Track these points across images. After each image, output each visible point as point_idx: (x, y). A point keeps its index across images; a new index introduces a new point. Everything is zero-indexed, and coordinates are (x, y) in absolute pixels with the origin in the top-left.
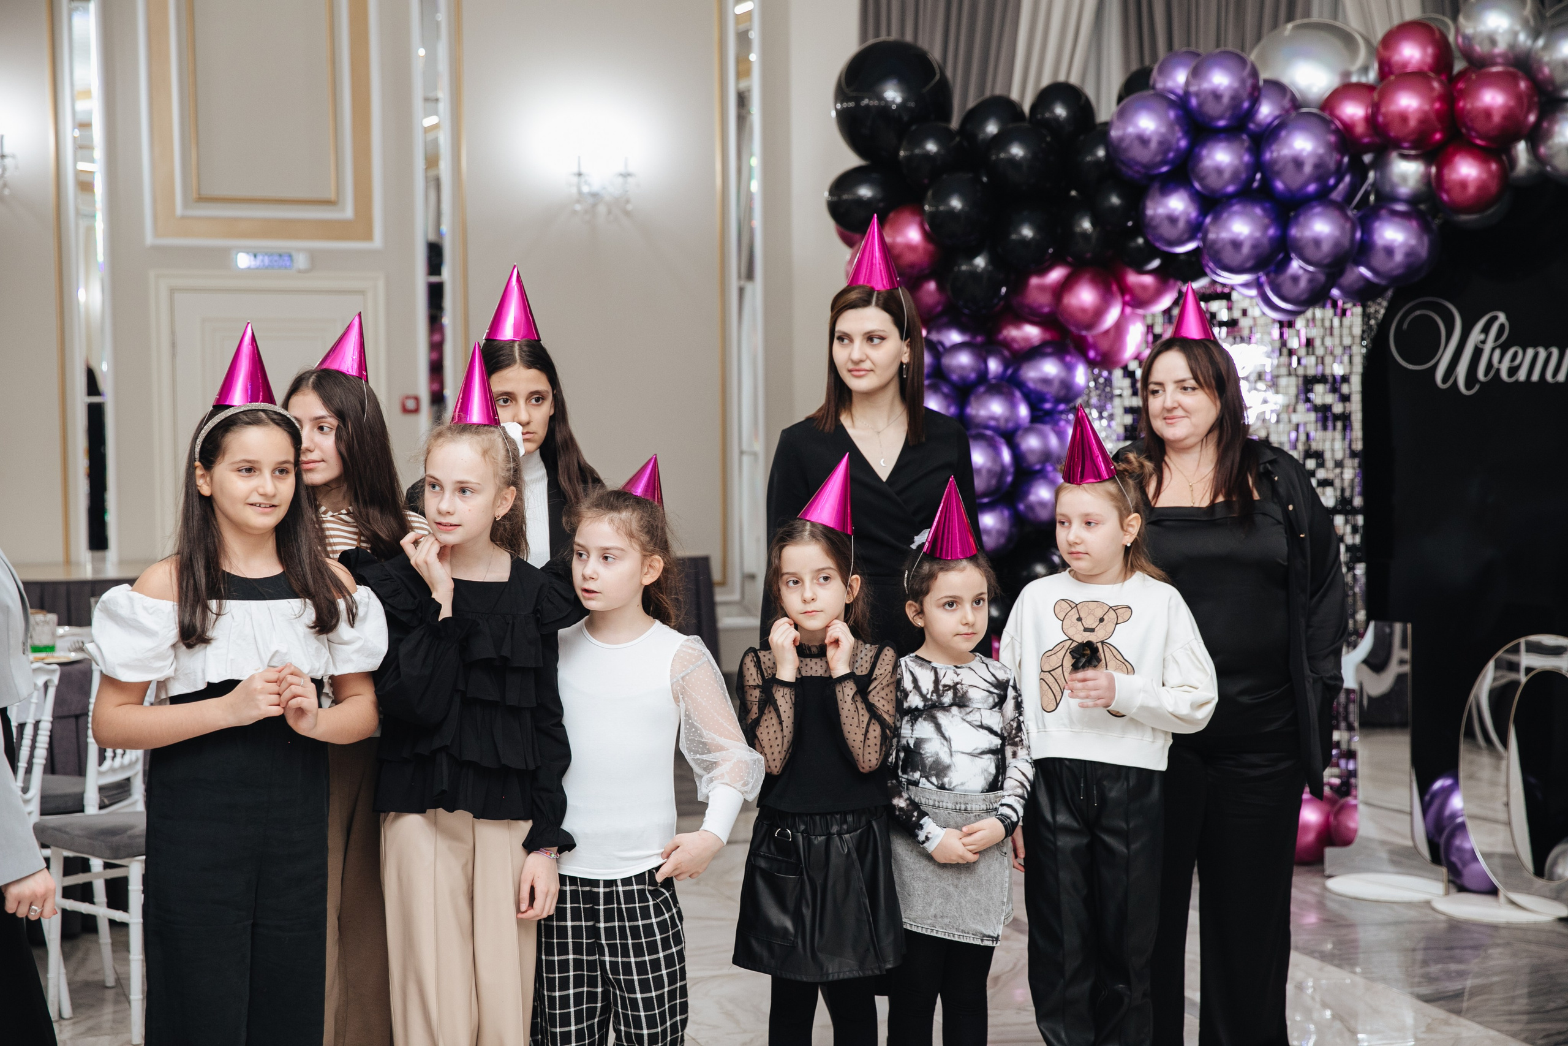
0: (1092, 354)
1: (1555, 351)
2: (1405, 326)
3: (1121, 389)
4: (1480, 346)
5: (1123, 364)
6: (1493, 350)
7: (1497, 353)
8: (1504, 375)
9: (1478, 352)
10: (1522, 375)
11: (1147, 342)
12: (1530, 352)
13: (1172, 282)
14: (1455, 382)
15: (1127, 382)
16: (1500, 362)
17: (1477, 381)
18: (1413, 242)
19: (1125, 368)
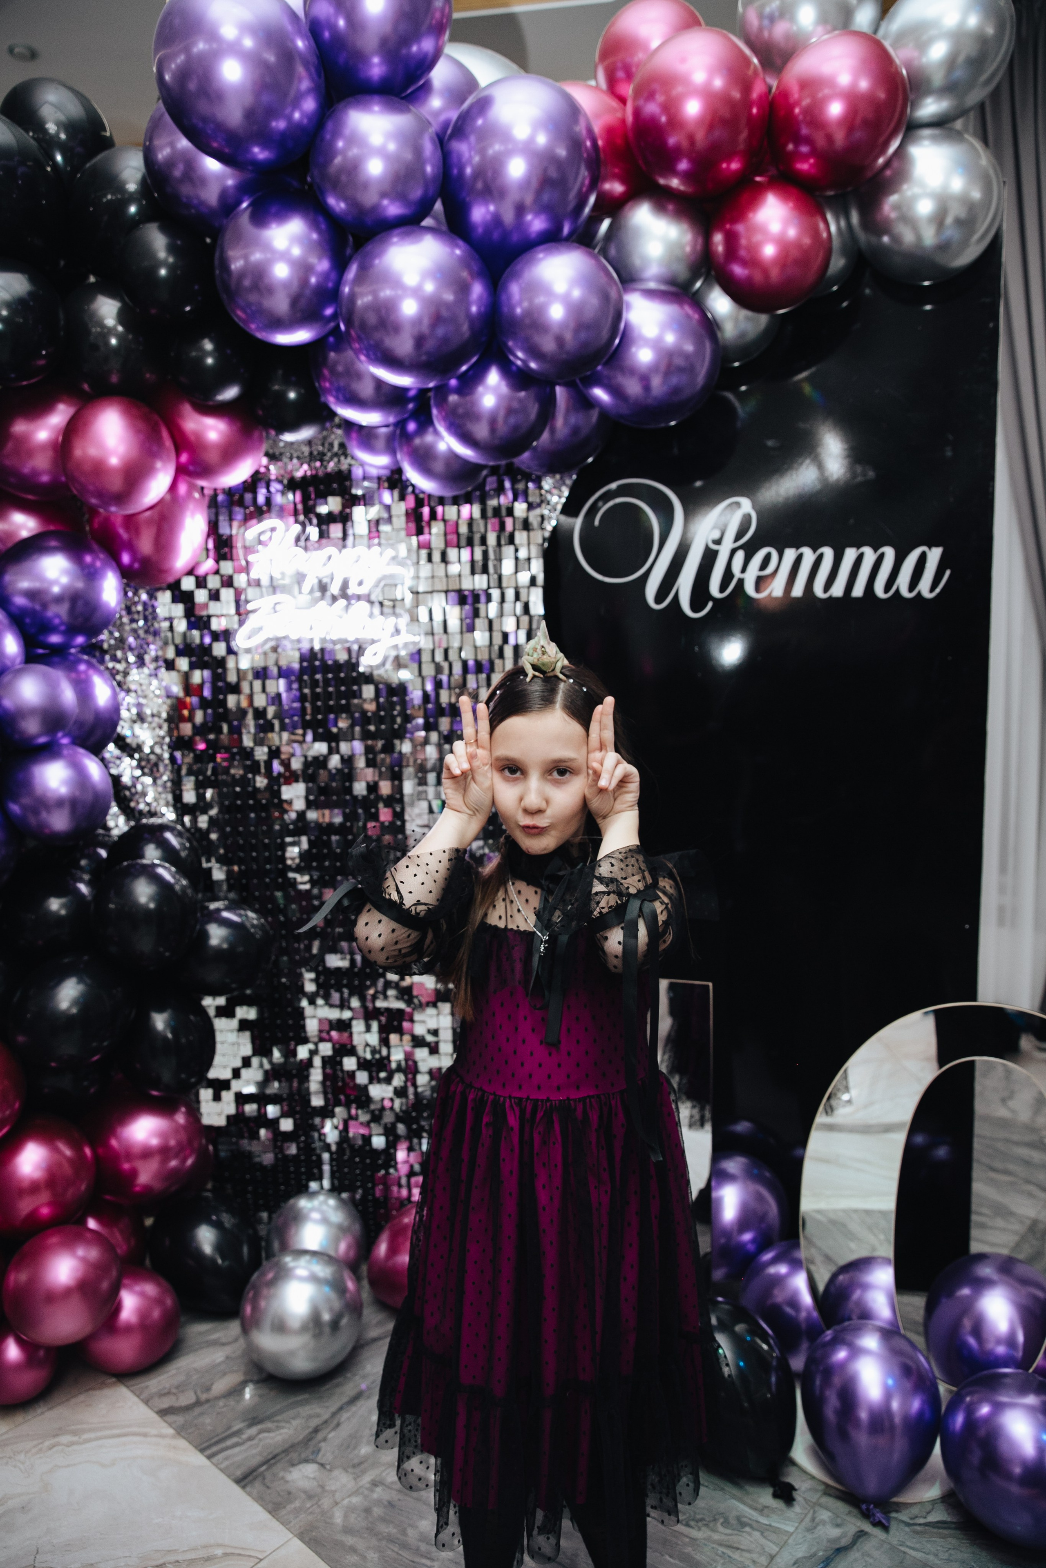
0: (126, 558)
1: (828, 553)
2: (597, 522)
3: (170, 620)
4: (714, 547)
5: (171, 579)
6: (733, 552)
7: (740, 556)
8: (750, 588)
9: (709, 557)
10: (777, 588)
11: (207, 550)
12: (790, 554)
13: (256, 434)
14: (676, 597)
15: (179, 610)
16: (744, 570)
17: (711, 598)
18: (689, 347)
19: (175, 587)
